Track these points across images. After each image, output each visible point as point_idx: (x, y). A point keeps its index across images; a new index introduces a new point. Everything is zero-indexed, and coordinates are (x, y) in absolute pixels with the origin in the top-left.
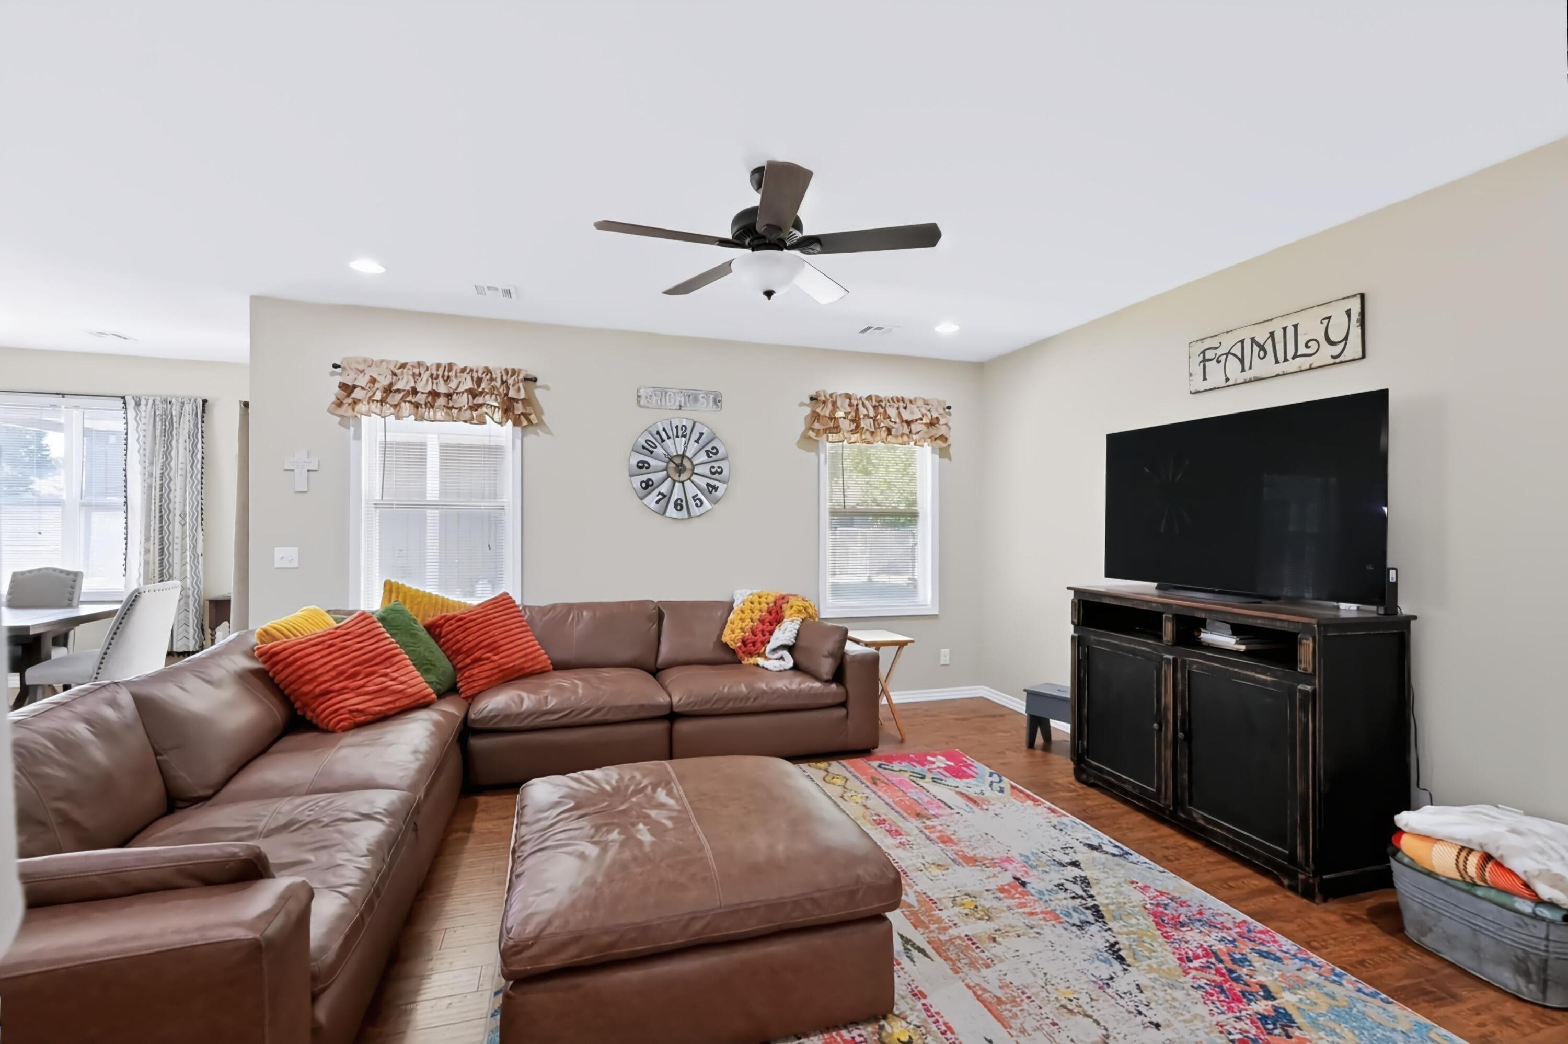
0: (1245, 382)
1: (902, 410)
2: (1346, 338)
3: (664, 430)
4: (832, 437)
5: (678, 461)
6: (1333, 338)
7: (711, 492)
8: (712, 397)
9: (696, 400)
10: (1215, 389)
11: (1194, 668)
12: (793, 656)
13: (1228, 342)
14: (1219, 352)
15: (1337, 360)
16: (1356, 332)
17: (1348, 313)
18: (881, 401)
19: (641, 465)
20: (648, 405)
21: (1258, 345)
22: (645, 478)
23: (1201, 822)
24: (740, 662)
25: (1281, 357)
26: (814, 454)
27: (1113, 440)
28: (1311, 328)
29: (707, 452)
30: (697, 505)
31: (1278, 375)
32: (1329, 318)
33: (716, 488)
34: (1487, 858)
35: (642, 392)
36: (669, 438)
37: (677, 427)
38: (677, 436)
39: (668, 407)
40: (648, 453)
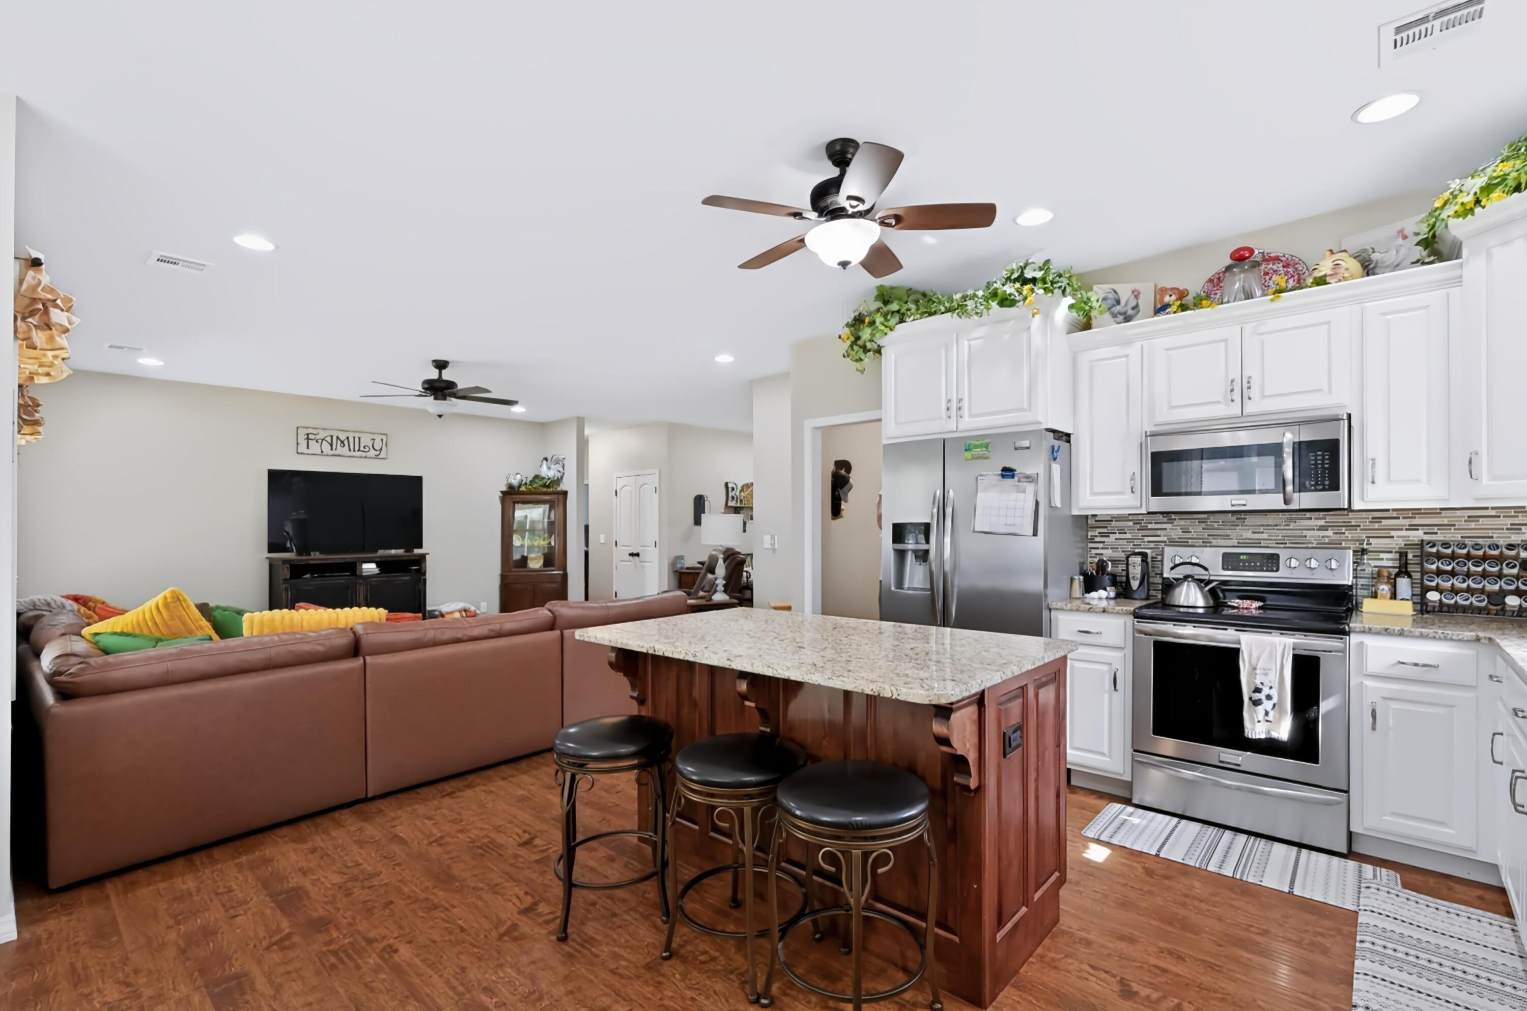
0: (333, 455)
6: (376, 448)
10: (314, 454)
11: (373, 583)
13: (322, 434)
14: (317, 437)
15: (376, 457)
16: (385, 448)
17: (382, 440)
21: (340, 440)
25: (352, 448)
27: (273, 472)
28: (366, 441)
32: (374, 439)
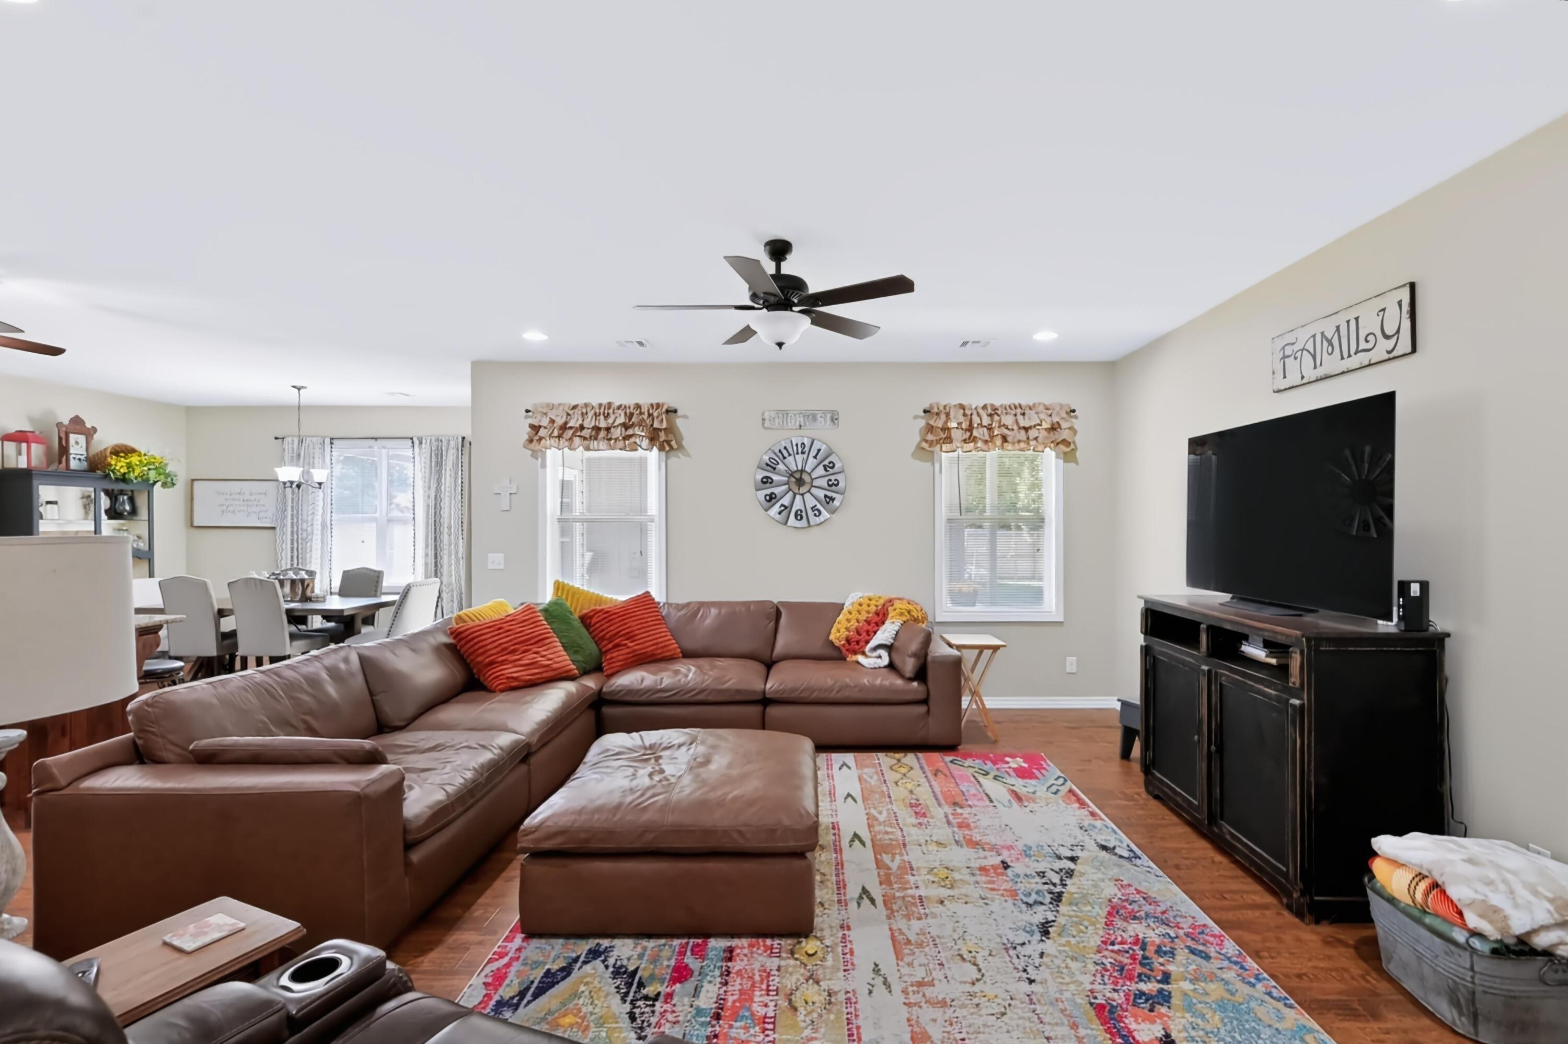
0: (1318, 380)
1: (1020, 418)
2: (1398, 331)
3: (785, 448)
4: (945, 447)
5: (798, 476)
6: (1388, 331)
7: (828, 503)
8: (829, 415)
9: (814, 418)
10: (1293, 387)
12: (890, 655)
13: (1303, 337)
14: (1296, 348)
15: (1391, 355)
16: (1406, 324)
17: (1400, 303)
18: (997, 409)
19: (765, 480)
20: (772, 427)
21: (1327, 340)
22: (768, 491)
23: (1228, 837)
24: (845, 659)
26: (928, 464)
27: (1196, 444)
28: (1369, 321)
29: (824, 466)
30: (815, 515)
31: (1343, 373)
32: (1384, 310)
33: (833, 499)
34: (1435, 885)
35: (766, 415)
36: (790, 455)
37: (797, 445)
38: (798, 453)
39: (790, 427)
40: (772, 470)
